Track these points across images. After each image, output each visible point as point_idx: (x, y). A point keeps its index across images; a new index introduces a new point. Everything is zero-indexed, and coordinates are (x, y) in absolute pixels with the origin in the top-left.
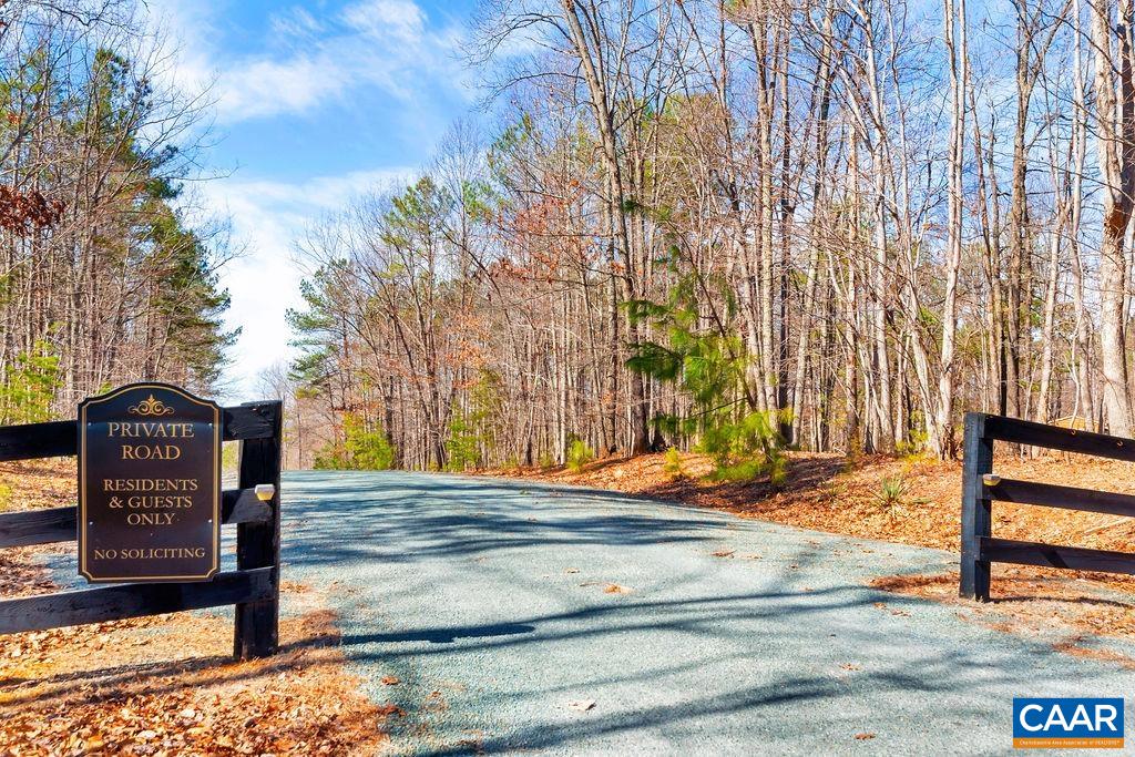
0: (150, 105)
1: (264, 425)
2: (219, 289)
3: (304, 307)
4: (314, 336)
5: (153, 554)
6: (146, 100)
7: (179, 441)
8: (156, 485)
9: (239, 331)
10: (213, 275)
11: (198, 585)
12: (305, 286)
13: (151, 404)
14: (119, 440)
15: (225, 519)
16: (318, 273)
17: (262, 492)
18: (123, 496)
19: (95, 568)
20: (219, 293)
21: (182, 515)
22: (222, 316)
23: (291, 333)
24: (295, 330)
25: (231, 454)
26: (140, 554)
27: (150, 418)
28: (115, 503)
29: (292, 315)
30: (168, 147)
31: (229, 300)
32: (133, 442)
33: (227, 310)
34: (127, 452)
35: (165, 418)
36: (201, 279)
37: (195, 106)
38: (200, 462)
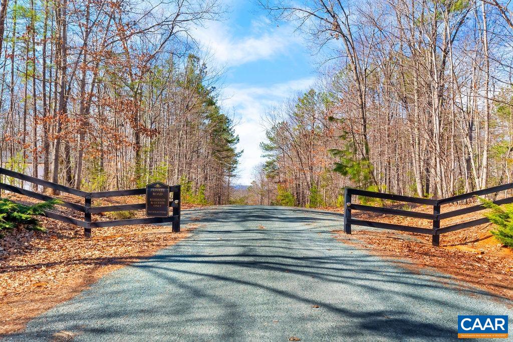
0: (206, 72)
1: (176, 190)
2: (235, 135)
3: (268, 142)
4: (271, 153)
5: (158, 212)
6: (205, 71)
7: (162, 192)
8: (158, 200)
9: (242, 151)
10: (232, 130)
11: (166, 218)
12: (268, 133)
13: (158, 185)
14: (153, 192)
15: (170, 206)
16: (273, 128)
17: (176, 202)
18: (153, 202)
19: (148, 214)
20: (235, 137)
21: (163, 205)
22: (236, 146)
23: (262, 152)
24: (264, 151)
25: (171, 195)
26: (156, 212)
27: (157, 188)
28: (152, 203)
29: (262, 145)
30: (212, 87)
31: (239, 140)
32: (155, 192)
33: (238, 144)
34: (154, 194)
35: (160, 188)
36: (228, 132)
37: (219, 74)
38: (165, 196)
